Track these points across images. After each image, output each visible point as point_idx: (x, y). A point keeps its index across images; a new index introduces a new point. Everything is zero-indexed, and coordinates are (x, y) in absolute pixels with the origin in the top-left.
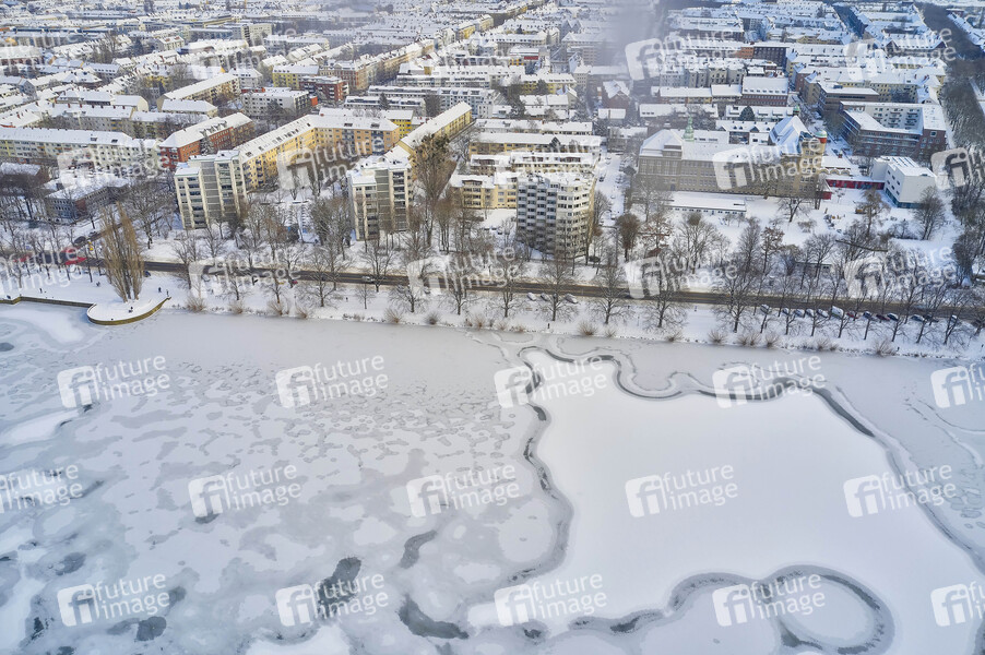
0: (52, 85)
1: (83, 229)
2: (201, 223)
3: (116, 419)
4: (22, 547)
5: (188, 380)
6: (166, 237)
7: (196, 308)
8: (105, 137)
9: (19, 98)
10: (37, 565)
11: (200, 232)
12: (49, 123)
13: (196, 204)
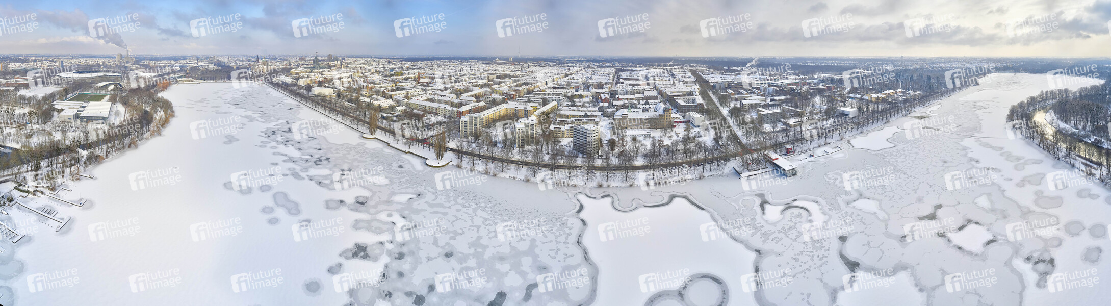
0: (431, 90)
1: (431, 133)
2: (466, 137)
3: (426, 202)
4: (387, 241)
5: (452, 193)
6: (454, 140)
7: (459, 167)
8: (442, 106)
9: (423, 93)
10: (390, 251)
11: (465, 140)
12: (429, 100)
13: (465, 130)
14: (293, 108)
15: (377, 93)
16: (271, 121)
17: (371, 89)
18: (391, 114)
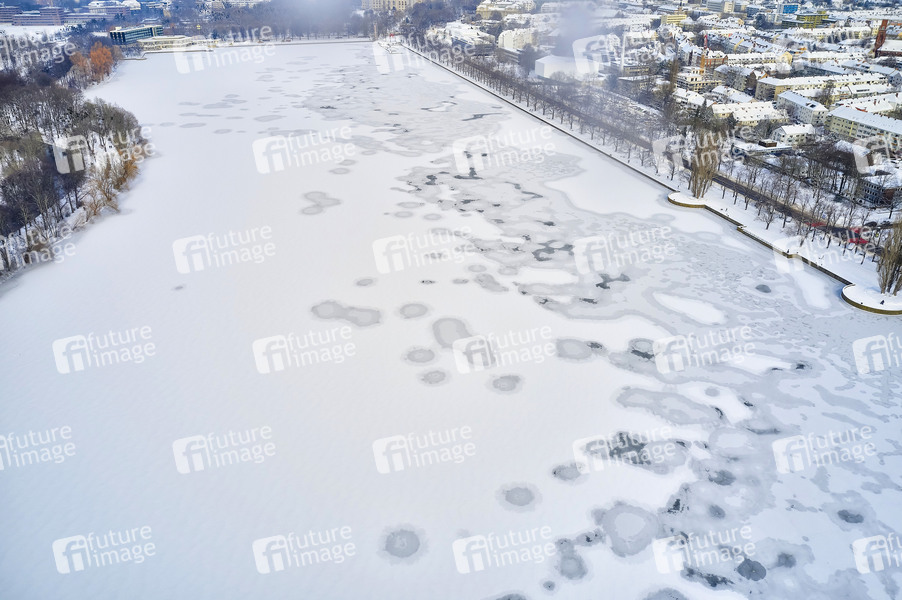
4: (697, 443)
10: (699, 462)
14: (482, 116)
15: (730, 79)
16: (424, 151)
17: (711, 67)
18: (761, 144)
